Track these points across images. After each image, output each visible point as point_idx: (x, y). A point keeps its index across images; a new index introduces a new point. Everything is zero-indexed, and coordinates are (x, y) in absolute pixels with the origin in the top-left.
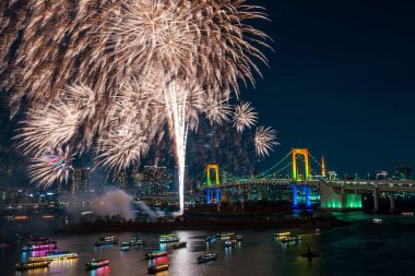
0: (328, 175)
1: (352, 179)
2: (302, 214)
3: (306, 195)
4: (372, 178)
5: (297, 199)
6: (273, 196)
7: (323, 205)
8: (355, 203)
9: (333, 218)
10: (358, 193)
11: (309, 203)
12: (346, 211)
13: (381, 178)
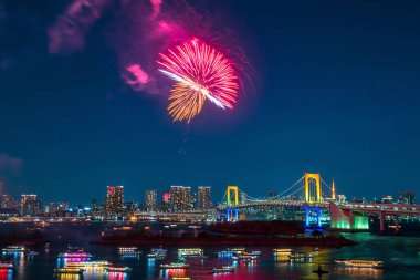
0: (337, 198)
1: (360, 202)
2: (313, 233)
3: (317, 217)
4: (379, 202)
5: (309, 220)
6: (287, 216)
7: (333, 226)
8: (362, 224)
9: (342, 238)
10: (365, 215)
11: (320, 224)
12: (354, 231)
13: (386, 202)
